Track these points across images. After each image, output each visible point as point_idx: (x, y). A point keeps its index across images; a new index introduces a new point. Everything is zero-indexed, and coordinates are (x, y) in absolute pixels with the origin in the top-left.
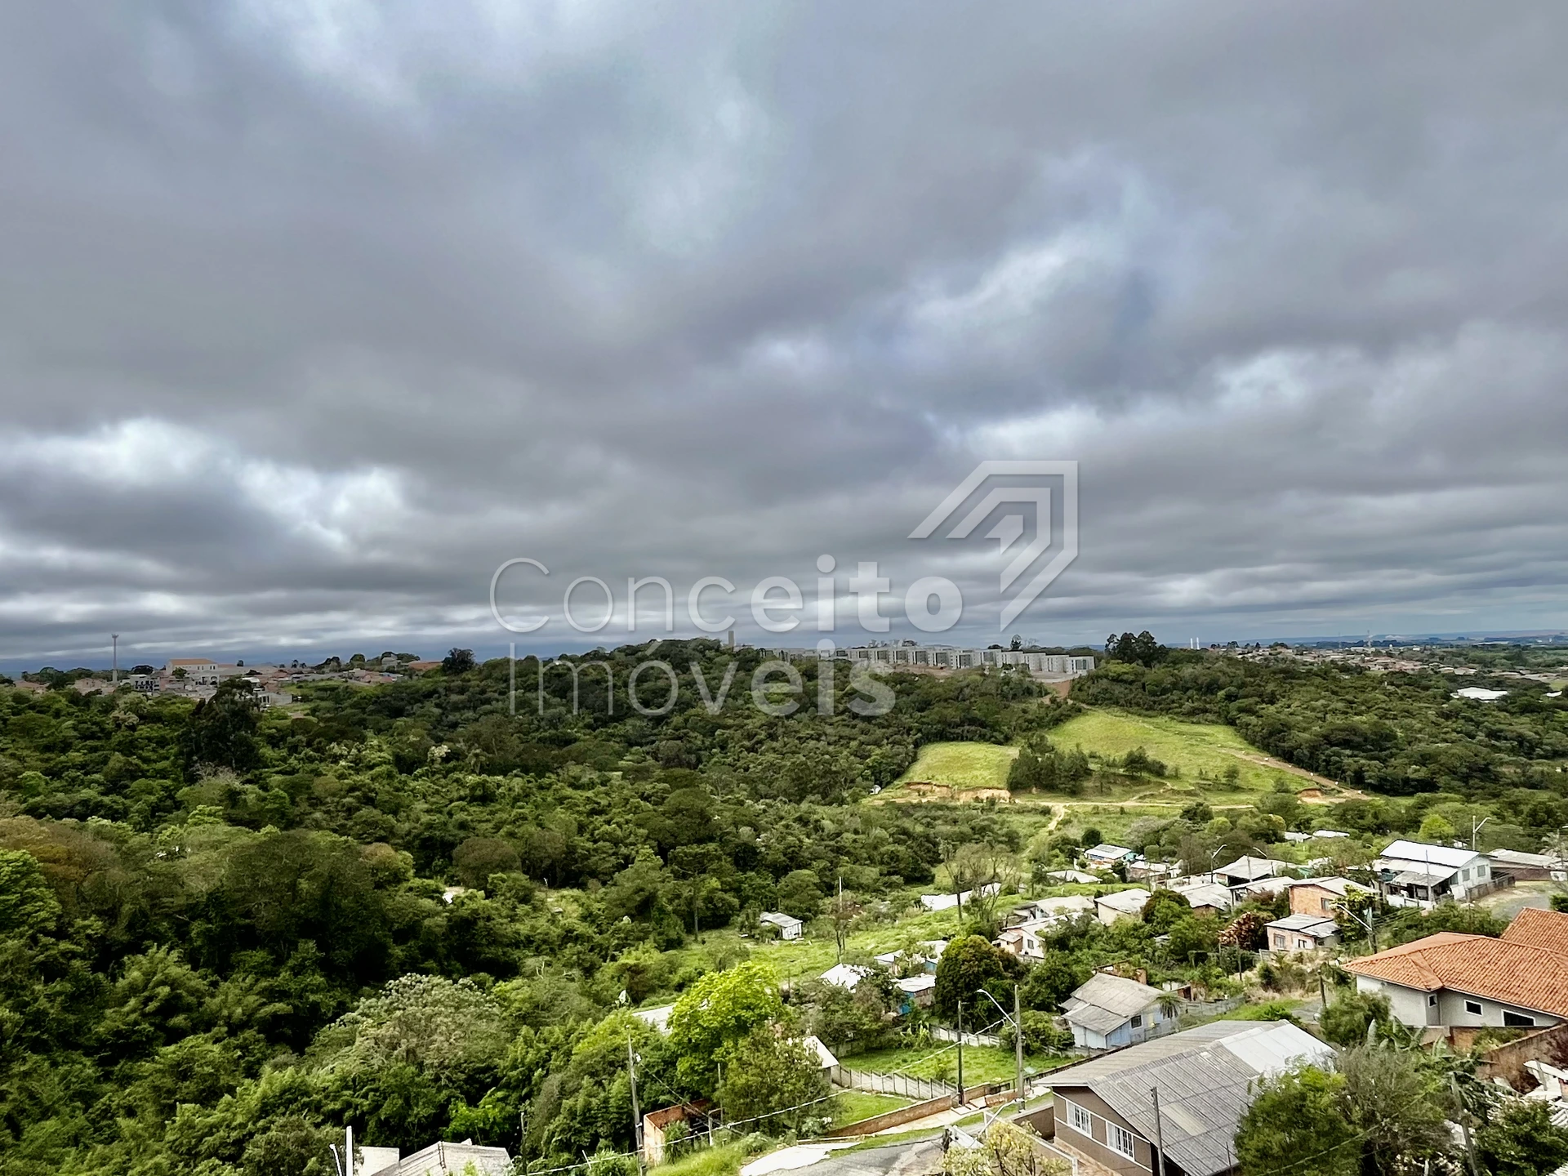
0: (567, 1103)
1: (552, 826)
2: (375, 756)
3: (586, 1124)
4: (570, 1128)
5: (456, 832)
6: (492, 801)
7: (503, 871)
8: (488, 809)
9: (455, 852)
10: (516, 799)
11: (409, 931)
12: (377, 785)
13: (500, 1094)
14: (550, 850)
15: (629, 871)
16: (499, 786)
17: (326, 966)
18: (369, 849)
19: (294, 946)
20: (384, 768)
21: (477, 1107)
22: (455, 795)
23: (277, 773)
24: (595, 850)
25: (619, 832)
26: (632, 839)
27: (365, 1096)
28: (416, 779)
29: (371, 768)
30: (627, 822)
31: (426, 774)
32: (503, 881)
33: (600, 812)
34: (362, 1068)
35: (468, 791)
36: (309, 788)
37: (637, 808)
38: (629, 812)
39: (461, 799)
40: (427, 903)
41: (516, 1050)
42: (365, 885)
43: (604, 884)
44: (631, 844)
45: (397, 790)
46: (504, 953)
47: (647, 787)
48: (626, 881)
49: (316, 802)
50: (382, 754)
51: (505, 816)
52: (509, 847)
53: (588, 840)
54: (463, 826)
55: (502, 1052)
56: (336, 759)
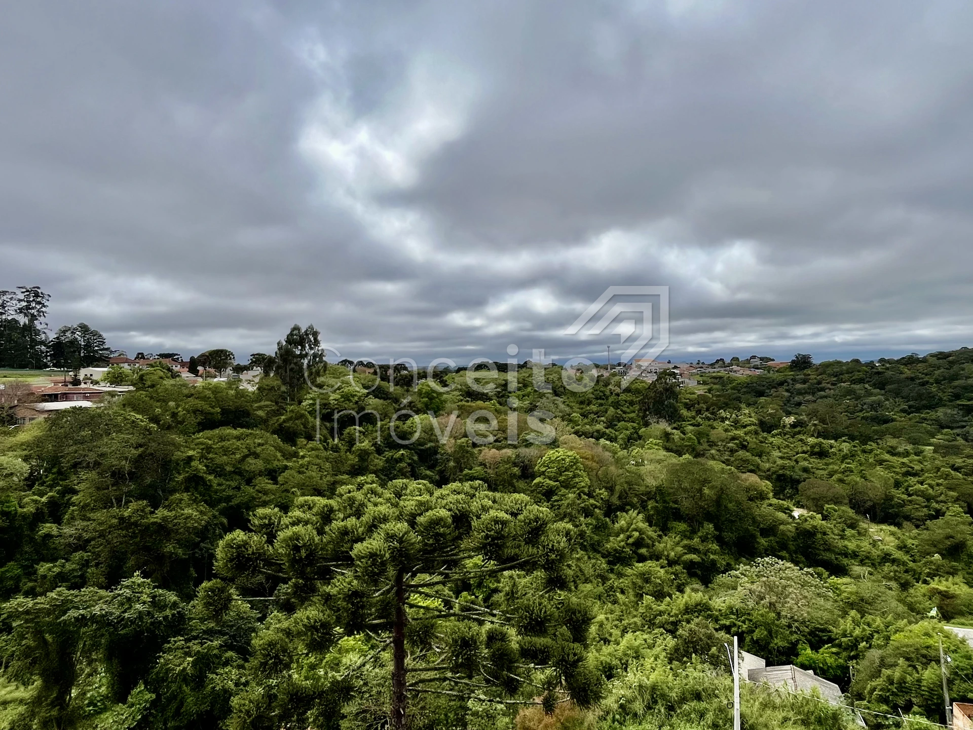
0: (886, 672)
1: (872, 479)
2: (745, 420)
3: (902, 692)
4: (889, 690)
5: (801, 473)
6: (826, 456)
7: (835, 504)
8: (824, 461)
9: (800, 486)
10: (845, 457)
11: (770, 530)
12: (748, 438)
13: (834, 650)
14: (871, 496)
15: (940, 521)
16: (831, 447)
17: (719, 540)
18: (744, 476)
19: (701, 524)
20: (753, 427)
21: (818, 652)
22: (800, 450)
23: (690, 425)
24: (910, 501)
25: (931, 491)
26: (942, 498)
27: (744, 622)
28: (773, 436)
29: (745, 427)
30: (938, 485)
31: (780, 434)
32: (836, 511)
33: (915, 475)
34: (742, 605)
35: (809, 448)
36: (708, 435)
37: (947, 475)
38: (940, 477)
39: (804, 452)
40: (781, 516)
41: (847, 624)
42: (742, 497)
43: (917, 527)
44: (942, 502)
45: (761, 442)
46: (836, 559)
47: (959, 461)
48: (938, 529)
49: (712, 444)
50: (751, 419)
51: (836, 467)
52: (839, 489)
53: (903, 493)
54: (805, 470)
55: (835, 623)
56: (723, 420)
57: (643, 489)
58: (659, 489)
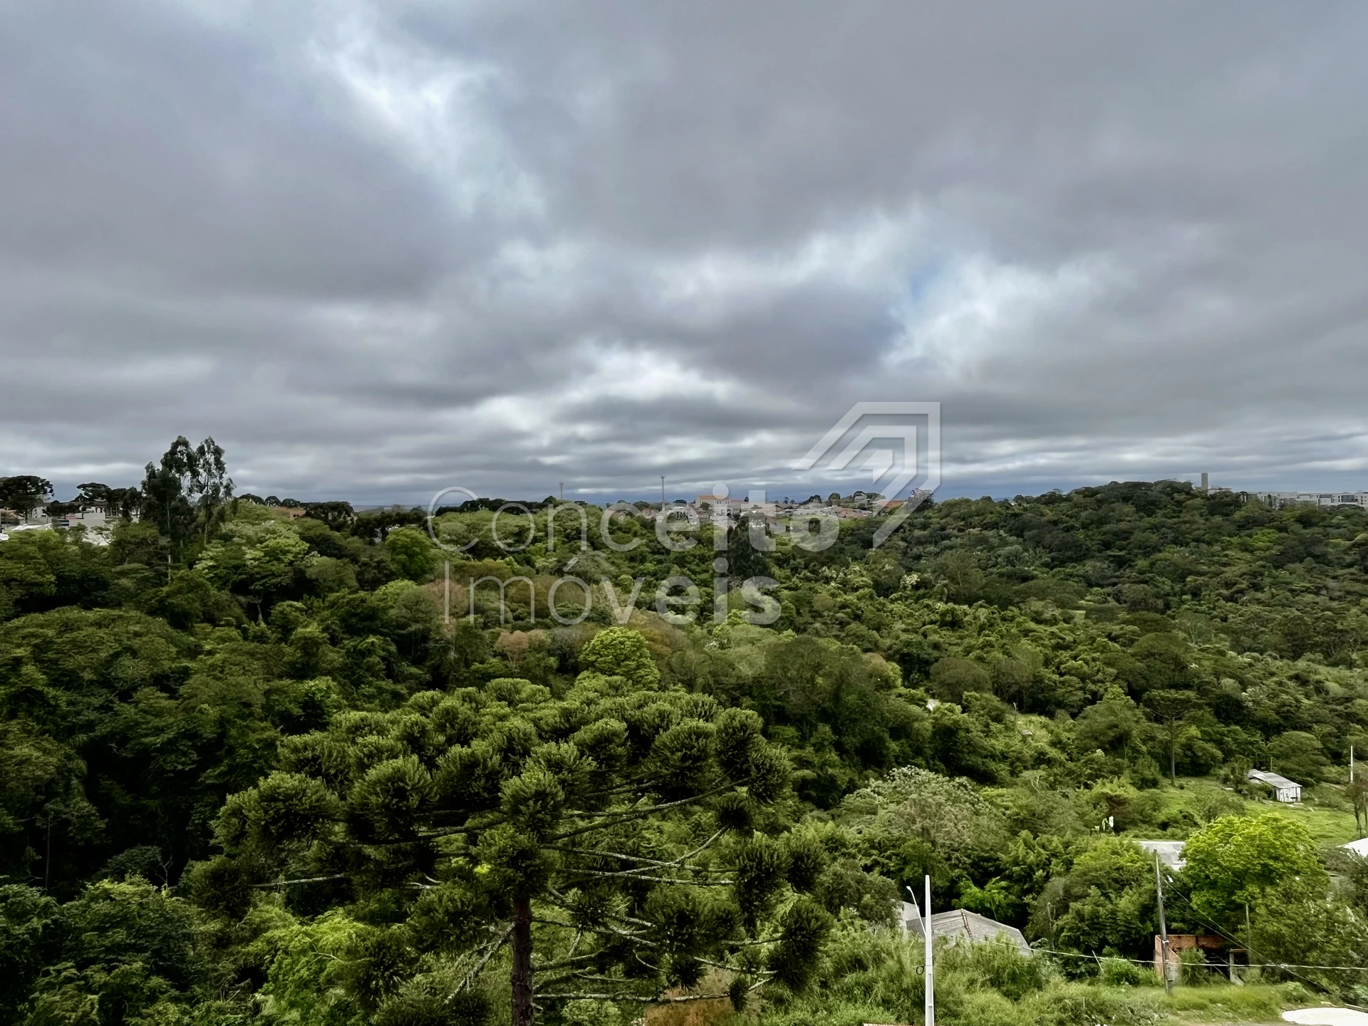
0: (1074, 905)
1: (1017, 655)
2: (858, 580)
3: (1095, 929)
4: (1079, 929)
5: (930, 651)
6: (960, 627)
7: (976, 690)
8: (957, 634)
9: (932, 669)
10: (982, 628)
11: (901, 730)
12: (861, 605)
13: (1003, 883)
14: (1017, 677)
15: (1099, 706)
16: (966, 614)
17: (839, 747)
18: (866, 656)
19: (813, 727)
20: (867, 590)
21: (983, 889)
22: (927, 619)
23: (786, 588)
24: (1063, 683)
25: (1086, 668)
26: (1100, 676)
27: (889, 858)
28: (892, 601)
29: (856, 589)
30: (1094, 660)
31: (900, 598)
32: (977, 699)
33: (1066, 647)
34: (886, 834)
35: (938, 617)
36: (809, 603)
37: (1104, 647)
38: (1096, 650)
39: (932, 622)
40: (915, 709)
41: (1017, 848)
42: (867, 687)
43: (1074, 716)
44: (1099, 681)
45: (879, 610)
46: (983, 763)
47: (1116, 629)
48: (1097, 716)
49: (816, 615)
50: (864, 579)
51: (973, 642)
52: (982, 671)
53: (1053, 672)
54: (936, 646)
55: (1004, 849)
56: (827, 580)
57: (733, 680)
58: (757, 680)
